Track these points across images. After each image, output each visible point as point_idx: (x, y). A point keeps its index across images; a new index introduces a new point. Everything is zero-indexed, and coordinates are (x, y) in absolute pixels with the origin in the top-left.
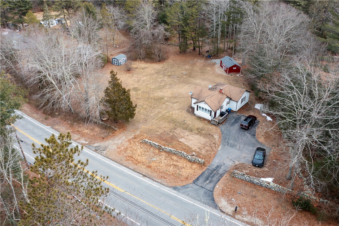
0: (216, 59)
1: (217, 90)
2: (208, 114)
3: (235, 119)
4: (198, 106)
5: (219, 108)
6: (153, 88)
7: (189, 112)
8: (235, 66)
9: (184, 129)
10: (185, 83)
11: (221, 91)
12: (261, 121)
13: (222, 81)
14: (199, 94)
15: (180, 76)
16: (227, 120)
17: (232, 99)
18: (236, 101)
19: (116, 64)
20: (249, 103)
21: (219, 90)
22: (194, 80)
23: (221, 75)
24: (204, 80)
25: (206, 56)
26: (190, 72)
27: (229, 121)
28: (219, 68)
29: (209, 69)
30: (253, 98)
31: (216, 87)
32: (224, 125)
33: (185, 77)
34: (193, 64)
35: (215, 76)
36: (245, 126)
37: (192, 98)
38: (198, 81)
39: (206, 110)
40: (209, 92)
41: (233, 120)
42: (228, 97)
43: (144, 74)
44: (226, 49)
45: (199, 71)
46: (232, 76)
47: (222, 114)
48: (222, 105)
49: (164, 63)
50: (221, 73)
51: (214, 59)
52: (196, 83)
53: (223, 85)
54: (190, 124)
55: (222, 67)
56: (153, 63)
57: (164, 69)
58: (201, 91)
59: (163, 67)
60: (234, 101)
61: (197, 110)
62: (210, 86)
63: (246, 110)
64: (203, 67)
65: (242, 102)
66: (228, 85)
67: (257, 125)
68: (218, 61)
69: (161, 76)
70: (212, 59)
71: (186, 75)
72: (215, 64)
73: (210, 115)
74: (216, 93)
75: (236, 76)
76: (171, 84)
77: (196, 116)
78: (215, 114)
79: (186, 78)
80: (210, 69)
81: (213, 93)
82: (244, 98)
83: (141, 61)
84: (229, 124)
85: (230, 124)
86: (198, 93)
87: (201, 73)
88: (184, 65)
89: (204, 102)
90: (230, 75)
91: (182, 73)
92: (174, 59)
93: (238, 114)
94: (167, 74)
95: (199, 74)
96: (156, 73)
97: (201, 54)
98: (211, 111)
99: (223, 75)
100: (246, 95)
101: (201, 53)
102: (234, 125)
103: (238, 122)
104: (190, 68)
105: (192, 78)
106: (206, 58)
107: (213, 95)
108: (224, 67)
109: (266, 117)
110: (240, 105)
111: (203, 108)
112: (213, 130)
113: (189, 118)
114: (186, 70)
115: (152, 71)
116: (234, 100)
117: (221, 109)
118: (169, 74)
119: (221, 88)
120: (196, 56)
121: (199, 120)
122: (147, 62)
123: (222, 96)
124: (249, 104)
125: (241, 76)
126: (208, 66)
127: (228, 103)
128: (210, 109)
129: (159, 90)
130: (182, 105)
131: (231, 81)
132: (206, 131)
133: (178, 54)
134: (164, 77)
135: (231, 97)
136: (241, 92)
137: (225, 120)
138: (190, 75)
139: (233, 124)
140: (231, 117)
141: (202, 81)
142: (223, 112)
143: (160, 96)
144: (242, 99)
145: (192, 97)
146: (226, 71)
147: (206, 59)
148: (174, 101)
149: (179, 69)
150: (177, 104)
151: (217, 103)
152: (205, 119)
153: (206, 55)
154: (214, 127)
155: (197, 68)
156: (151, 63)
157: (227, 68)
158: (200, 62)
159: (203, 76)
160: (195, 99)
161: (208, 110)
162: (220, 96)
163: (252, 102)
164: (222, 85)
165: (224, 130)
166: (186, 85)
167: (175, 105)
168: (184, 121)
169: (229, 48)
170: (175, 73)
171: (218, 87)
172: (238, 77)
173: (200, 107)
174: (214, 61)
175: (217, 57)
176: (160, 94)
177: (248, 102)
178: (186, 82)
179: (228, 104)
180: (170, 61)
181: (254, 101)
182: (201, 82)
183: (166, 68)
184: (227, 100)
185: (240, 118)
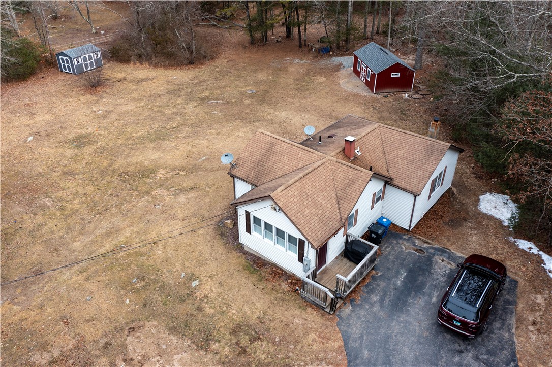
0: (342, 55)
1: (332, 147)
2: (290, 253)
3: (410, 271)
4: (248, 214)
5: (337, 225)
6: (138, 138)
7: (222, 234)
8: (397, 67)
9: (173, 330)
10: (243, 120)
11: (347, 151)
12: (522, 283)
13: (356, 111)
14: (259, 163)
15: (233, 101)
16: (373, 277)
17: (396, 182)
18: (411, 193)
19: (67, 71)
20: (454, 189)
21: (343, 143)
22: (272, 111)
23: (356, 95)
24: (302, 109)
25: (316, 51)
26: (266, 88)
27: (382, 284)
28: (348, 77)
29: (321, 79)
30: (467, 171)
31: (329, 134)
32: (361, 306)
33: (247, 102)
34: (280, 69)
35: (336, 98)
36: (464, 325)
37: (233, 177)
38: (282, 115)
39: (280, 233)
40: (301, 153)
41: (398, 273)
42: (377, 175)
43: (135, 95)
44: (369, 34)
45: (292, 86)
46: (387, 99)
47: (352, 252)
48: (354, 211)
49: (204, 68)
50: (355, 91)
51: (337, 56)
52: (276, 120)
53: (358, 123)
54: (212, 296)
55: (358, 74)
56: (174, 68)
57: (196, 81)
58: (270, 148)
59: (196, 77)
60: (405, 190)
61: (248, 230)
62: (310, 131)
63: (447, 224)
64: (306, 75)
65: (432, 189)
66: (376, 125)
67: (508, 302)
68: (348, 61)
69: (180, 101)
70: (331, 56)
71: (251, 97)
72: (339, 67)
73: (296, 256)
74: (330, 155)
75: (400, 97)
76: (198, 125)
77: (246, 253)
78: (322, 253)
79: (248, 105)
80: (325, 79)
81: (314, 157)
82: (441, 176)
83: (142, 64)
84: (382, 301)
85: (387, 299)
86: (257, 156)
87: (297, 92)
88: (256, 71)
89: (269, 203)
90: (380, 96)
91: (242, 93)
92: (234, 57)
93: (417, 242)
94: (200, 96)
95: (291, 93)
96: (169, 92)
97: (305, 45)
98: (302, 243)
99: (361, 97)
100: (449, 162)
101: (303, 43)
102: (405, 303)
103: (423, 284)
104: (270, 78)
105: (269, 104)
106: (316, 54)
107: (315, 165)
108: (363, 73)
109: (539, 256)
110: (424, 204)
111: (268, 227)
112: (306, 335)
113: (212, 266)
114: (257, 83)
115: (161, 89)
116: (402, 184)
117: (350, 225)
118: (207, 94)
119: (350, 138)
120: (290, 51)
121: (254, 278)
122: (156, 66)
123: (352, 173)
124: (453, 193)
125: (414, 97)
126: (319, 73)
127: (377, 198)
128: (297, 235)
129: (153, 144)
130: (208, 200)
131: (387, 114)
132: (274, 342)
133: (245, 47)
134: (187, 104)
135: (392, 174)
136: (430, 151)
137: (364, 279)
138: (263, 97)
139: (399, 303)
140: (391, 258)
141: (294, 113)
142: (355, 242)
143: (146, 163)
144: (434, 182)
145: (234, 172)
146: (369, 84)
147: (316, 57)
148: (185, 184)
149: (238, 82)
150: (192, 195)
151: (329, 205)
152: (278, 273)
153: (317, 46)
154: (313, 317)
155: (288, 80)
156: (165, 67)
157: (373, 76)
158: (298, 65)
159: (301, 98)
160: (244, 180)
161: (291, 239)
162: (345, 171)
163: (465, 187)
164: (355, 124)
165: (361, 337)
166: (242, 127)
167: (182, 198)
168: (191, 277)
169: (378, 33)
170: (222, 93)
171: (339, 132)
172: (406, 100)
173: (257, 221)
174: (336, 60)
175: (347, 51)
176: (149, 156)
177: (450, 189)
178: (246, 118)
179: (378, 200)
180: (221, 63)
181: (471, 182)
182: (291, 117)
183: (201, 79)
184: (375, 186)
185: (429, 262)
